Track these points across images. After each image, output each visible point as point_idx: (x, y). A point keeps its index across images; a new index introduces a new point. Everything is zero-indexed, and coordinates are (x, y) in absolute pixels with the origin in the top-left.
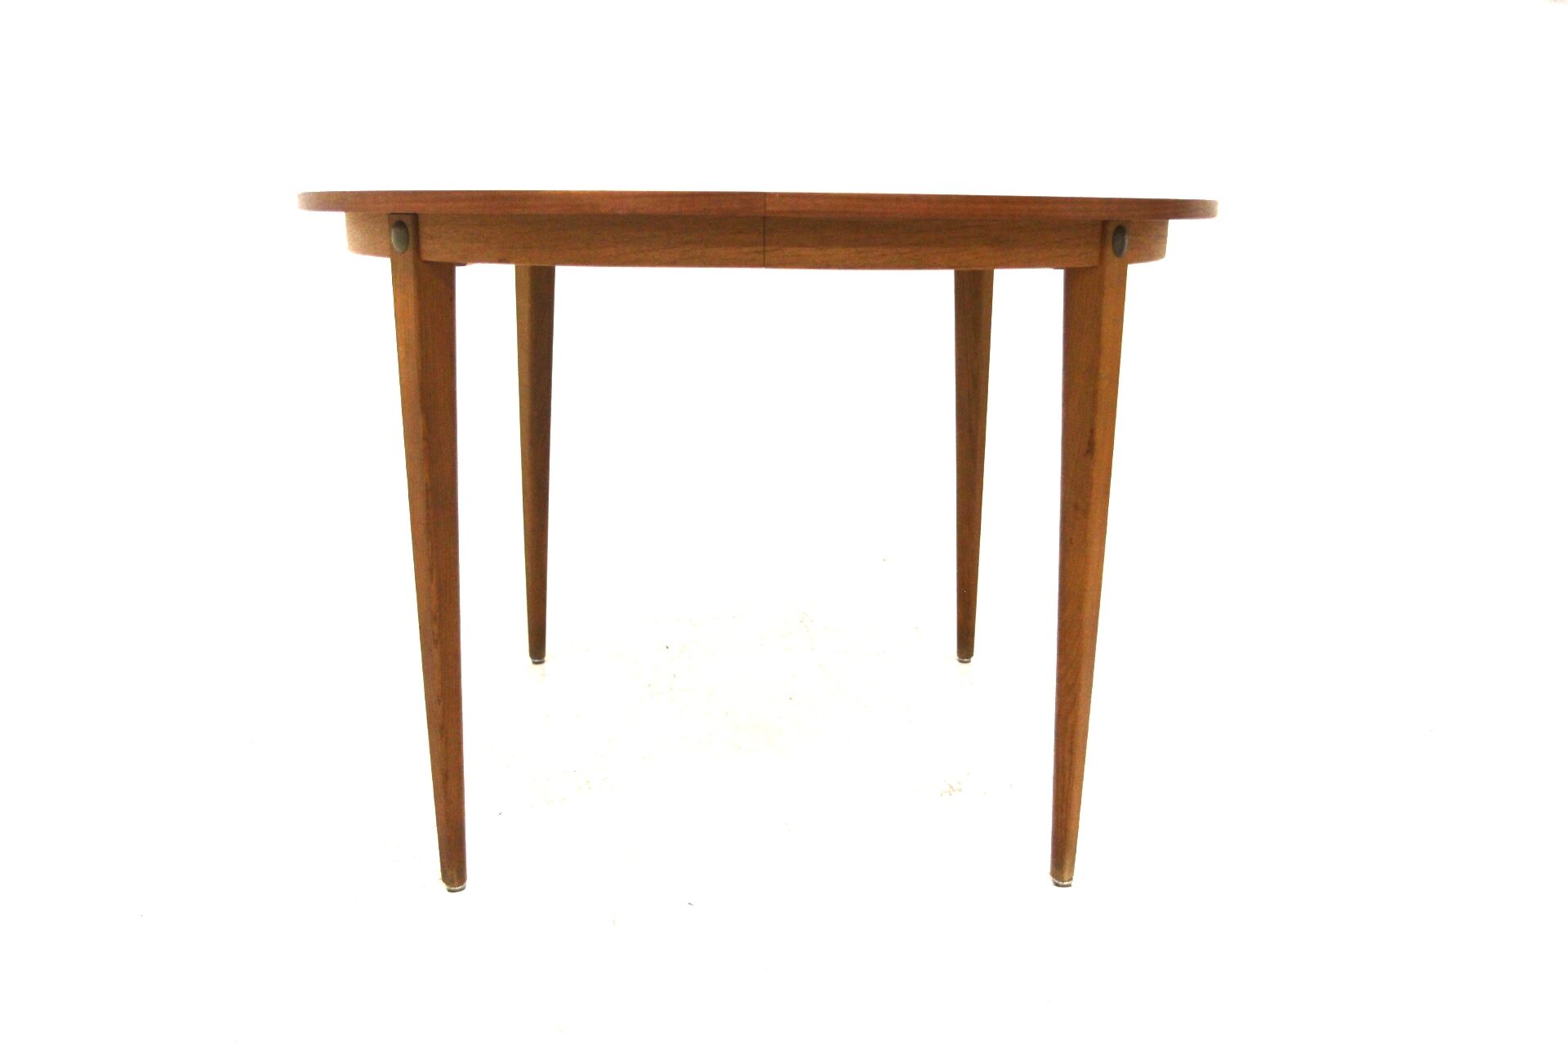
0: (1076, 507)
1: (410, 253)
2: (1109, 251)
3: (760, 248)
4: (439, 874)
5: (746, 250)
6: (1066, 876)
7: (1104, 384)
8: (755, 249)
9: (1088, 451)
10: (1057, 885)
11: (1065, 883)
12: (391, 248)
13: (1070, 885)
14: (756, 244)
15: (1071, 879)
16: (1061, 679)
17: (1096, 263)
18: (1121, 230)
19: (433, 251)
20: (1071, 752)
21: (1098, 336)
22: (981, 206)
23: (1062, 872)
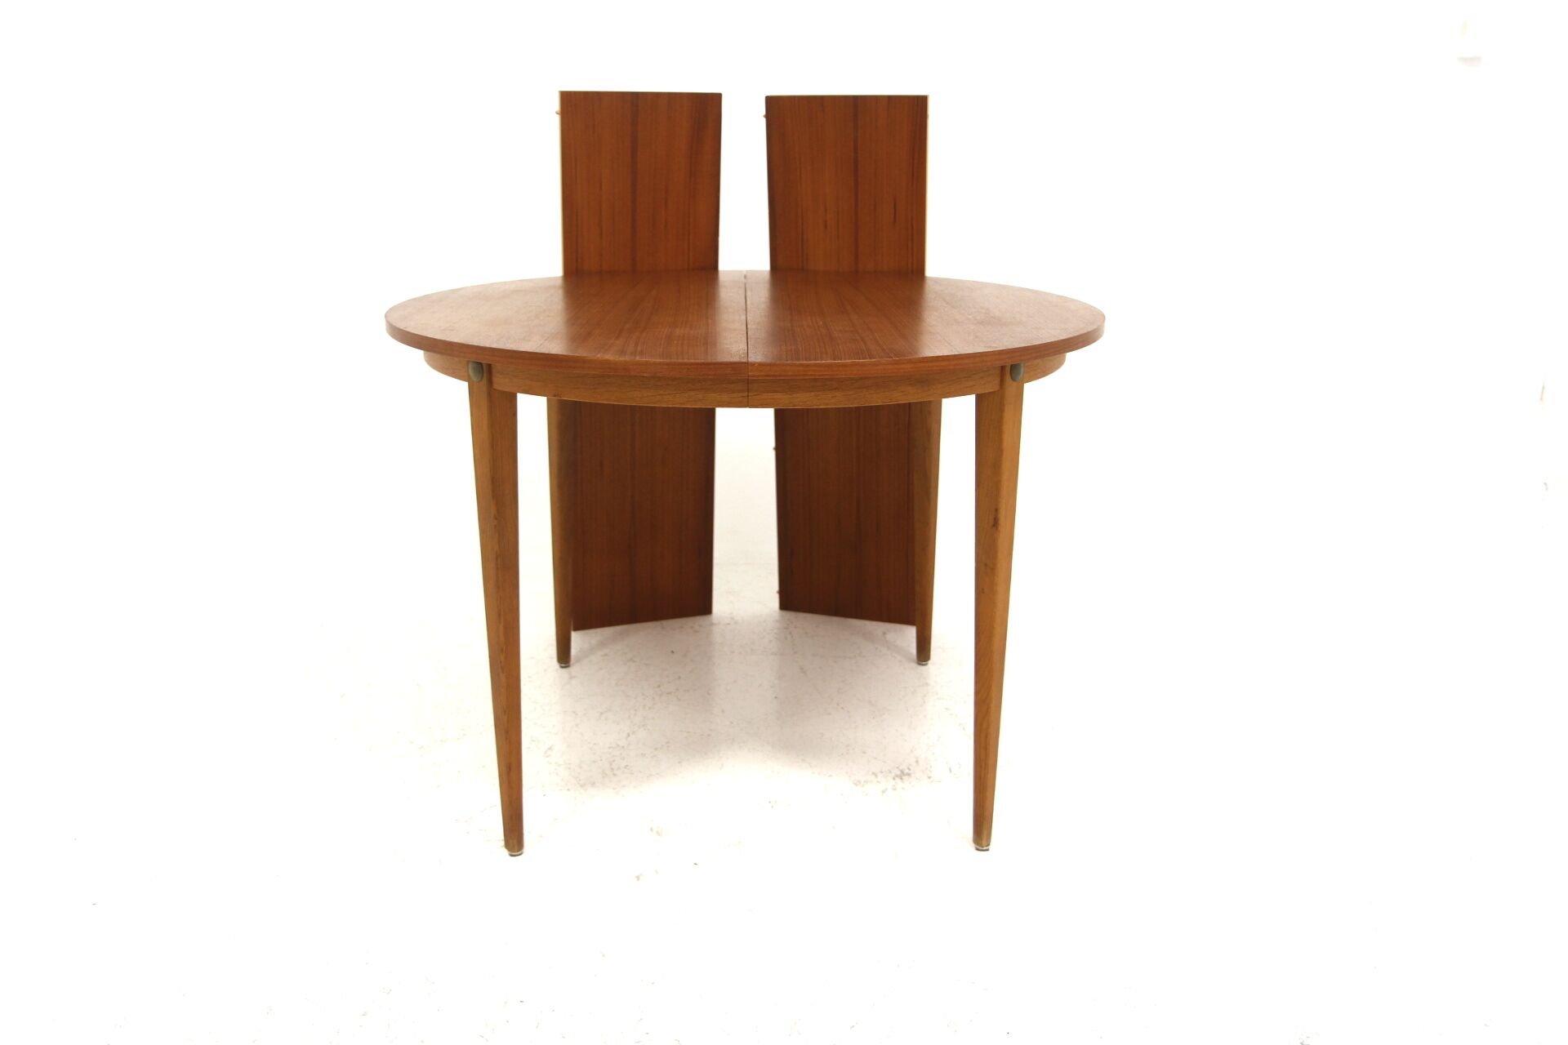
0: (986, 565)
1: (485, 381)
2: (1008, 377)
3: (746, 394)
4: (503, 843)
5: (735, 395)
6: (984, 843)
7: (1005, 476)
8: (741, 394)
9: (994, 525)
10: (978, 849)
11: (985, 848)
12: (469, 376)
13: (987, 850)
14: (742, 391)
15: (989, 845)
16: (977, 693)
17: (997, 388)
18: (1014, 368)
19: (501, 383)
20: (986, 749)
21: (1000, 441)
22: (903, 366)
23: (982, 840)
